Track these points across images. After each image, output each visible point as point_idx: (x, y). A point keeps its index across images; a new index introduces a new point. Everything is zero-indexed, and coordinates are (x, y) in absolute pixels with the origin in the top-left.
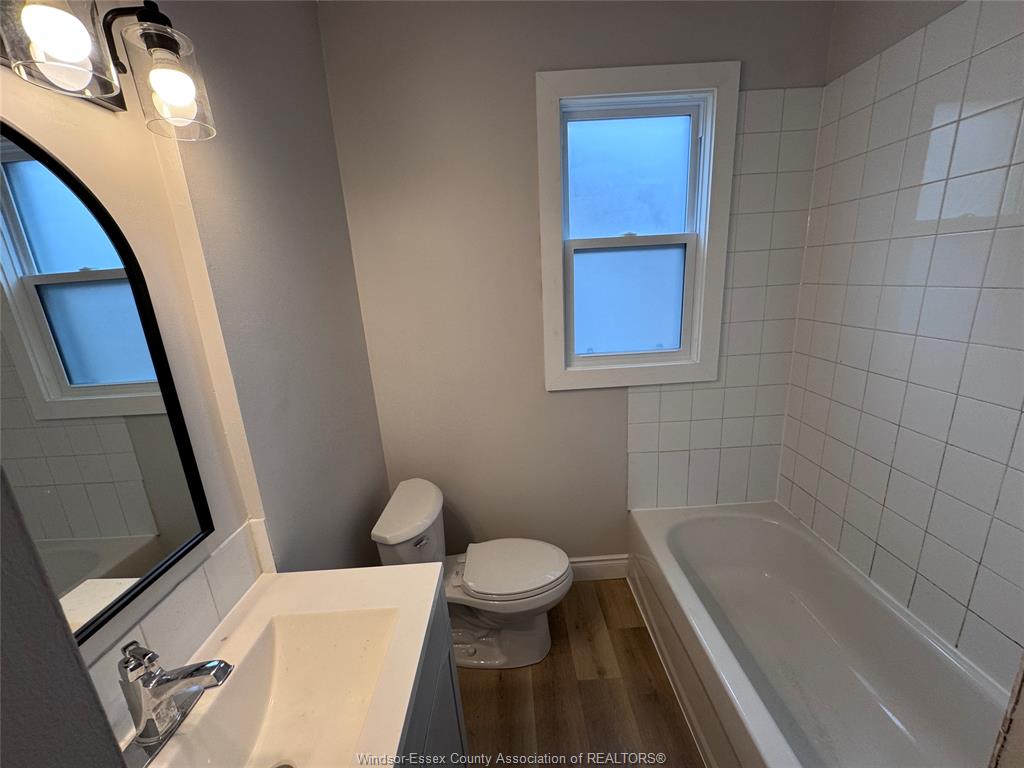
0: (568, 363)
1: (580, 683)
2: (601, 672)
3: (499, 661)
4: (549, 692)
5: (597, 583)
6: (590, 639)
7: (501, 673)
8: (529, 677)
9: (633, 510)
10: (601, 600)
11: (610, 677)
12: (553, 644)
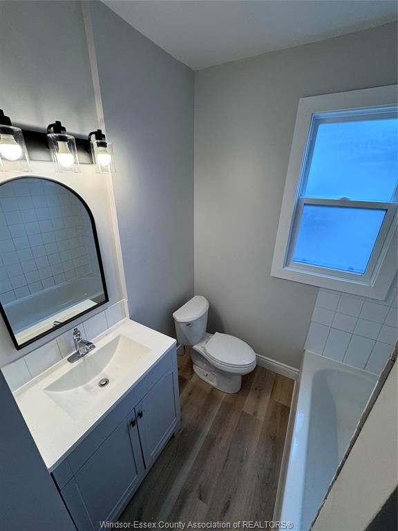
0: (286, 264)
1: (243, 412)
2: (255, 413)
3: (214, 384)
4: (228, 407)
5: (277, 375)
6: (259, 397)
7: (213, 389)
8: (224, 396)
9: (307, 351)
10: (275, 384)
11: (258, 417)
12: (241, 390)
